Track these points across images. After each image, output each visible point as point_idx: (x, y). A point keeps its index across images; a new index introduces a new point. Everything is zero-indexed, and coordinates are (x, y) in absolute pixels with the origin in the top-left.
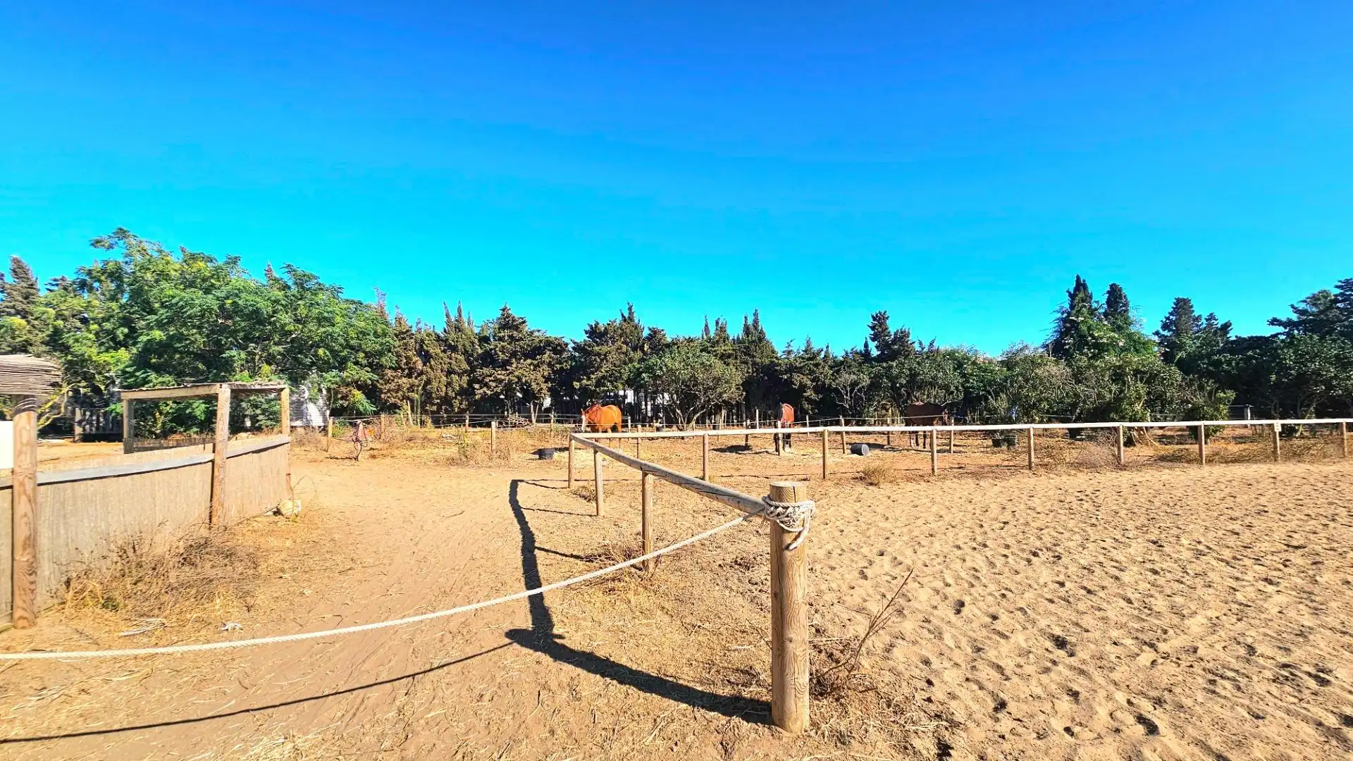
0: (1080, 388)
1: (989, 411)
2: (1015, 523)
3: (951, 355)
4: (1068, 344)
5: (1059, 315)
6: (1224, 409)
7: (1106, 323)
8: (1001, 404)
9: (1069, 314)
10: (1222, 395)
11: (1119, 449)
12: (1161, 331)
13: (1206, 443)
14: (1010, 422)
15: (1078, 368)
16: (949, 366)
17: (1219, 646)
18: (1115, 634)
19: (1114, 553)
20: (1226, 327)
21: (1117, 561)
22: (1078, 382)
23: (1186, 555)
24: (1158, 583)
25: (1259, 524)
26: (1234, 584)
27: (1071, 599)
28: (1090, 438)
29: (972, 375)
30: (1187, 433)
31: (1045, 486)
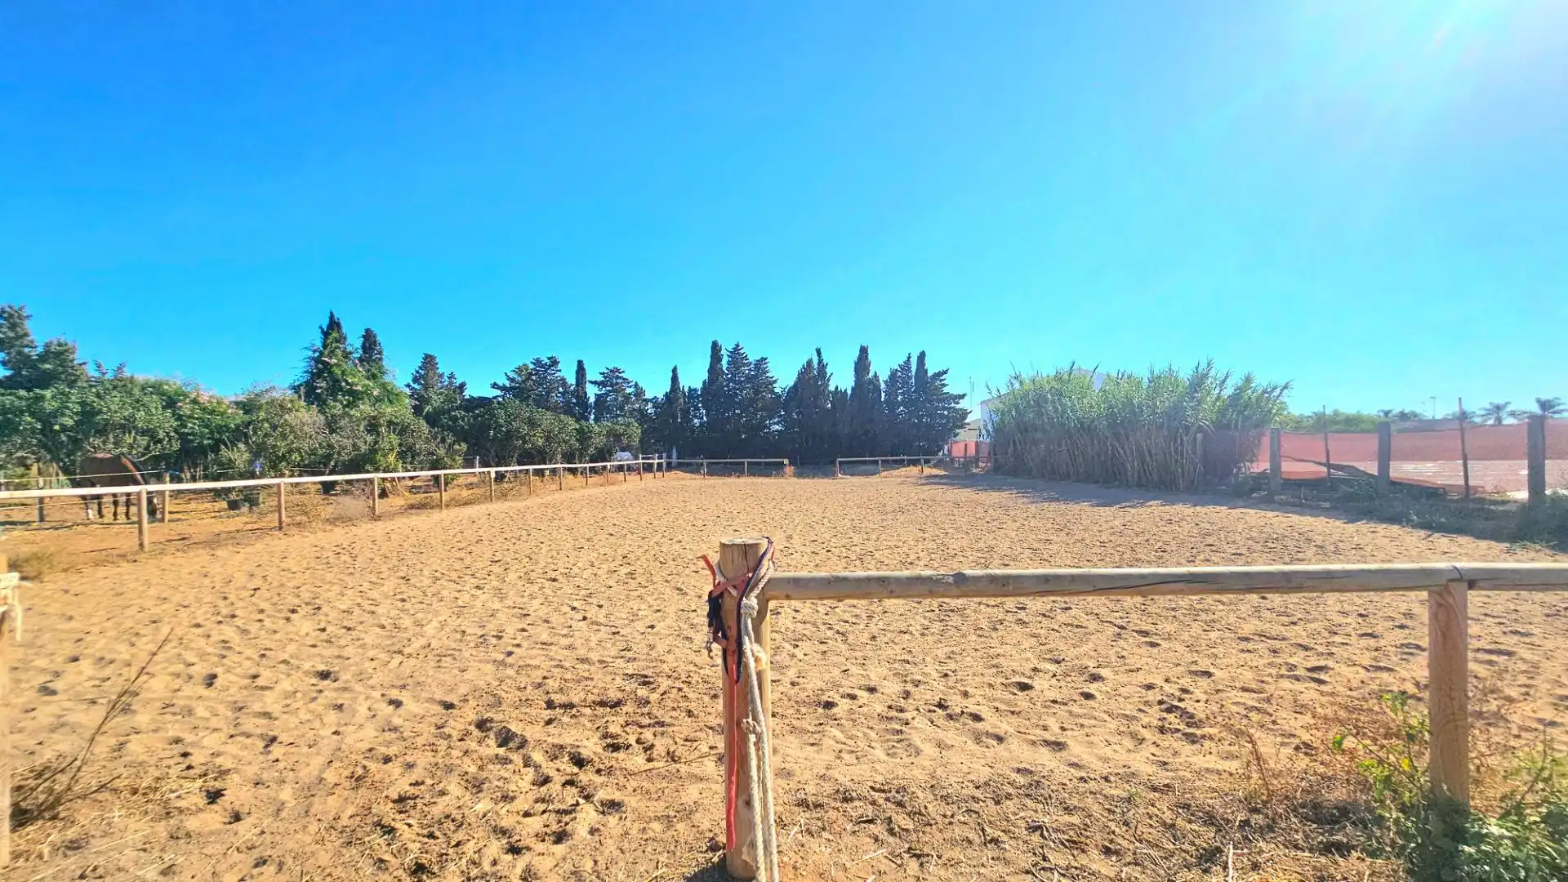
0: (334, 438)
1: (221, 465)
2: (268, 587)
3: (157, 388)
4: (321, 388)
5: (310, 354)
6: (459, 460)
7: (361, 369)
8: (239, 455)
9: (322, 354)
10: (458, 447)
11: (374, 500)
12: (412, 384)
13: (445, 490)
14: (253, 476)
15: (332, 416)
16: (155, 403)
17: (445, 638)
18: (371, 654)
19: (371, 594)
20: (462, 386)
21: (373, 600)
22: (332, 431)
23: (427, 582)
24: (406, 607)
25: (476, 549)
26: (457, 595)
27: (333, 640)
28: (346, 492)
29: (191, 417)
30: (432, 483)
31: (298, 545)
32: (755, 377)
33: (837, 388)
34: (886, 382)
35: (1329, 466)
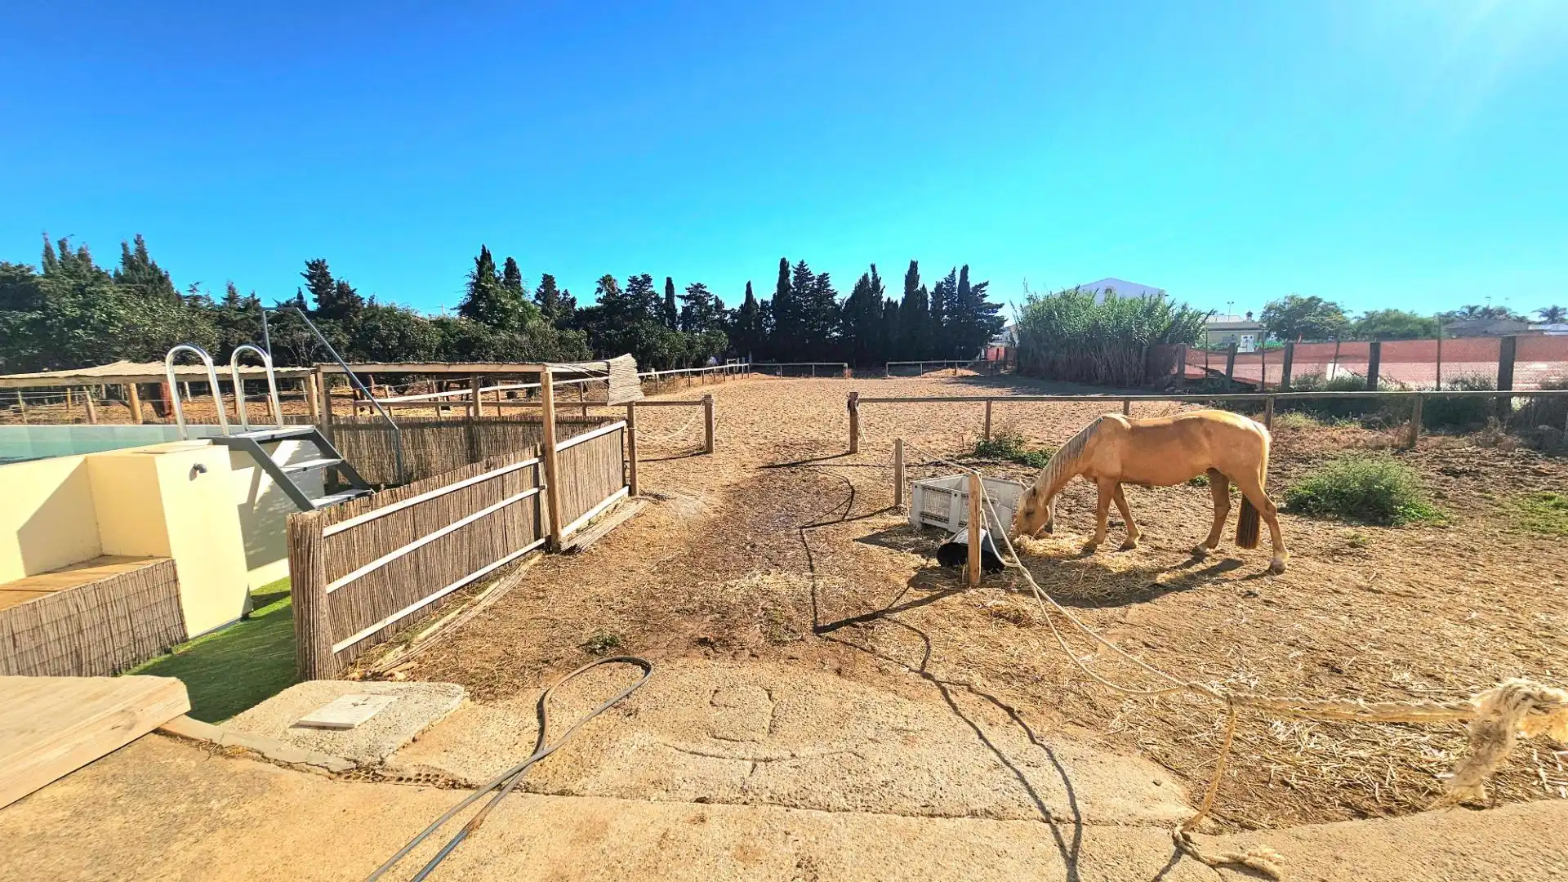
4: (481, 307)
5: (471, 280)
7: (506, 291)
9: (479, 280)
32: (818, 290)
33: (889, 299)
34: (932, 293)
35: (1207, 369)
